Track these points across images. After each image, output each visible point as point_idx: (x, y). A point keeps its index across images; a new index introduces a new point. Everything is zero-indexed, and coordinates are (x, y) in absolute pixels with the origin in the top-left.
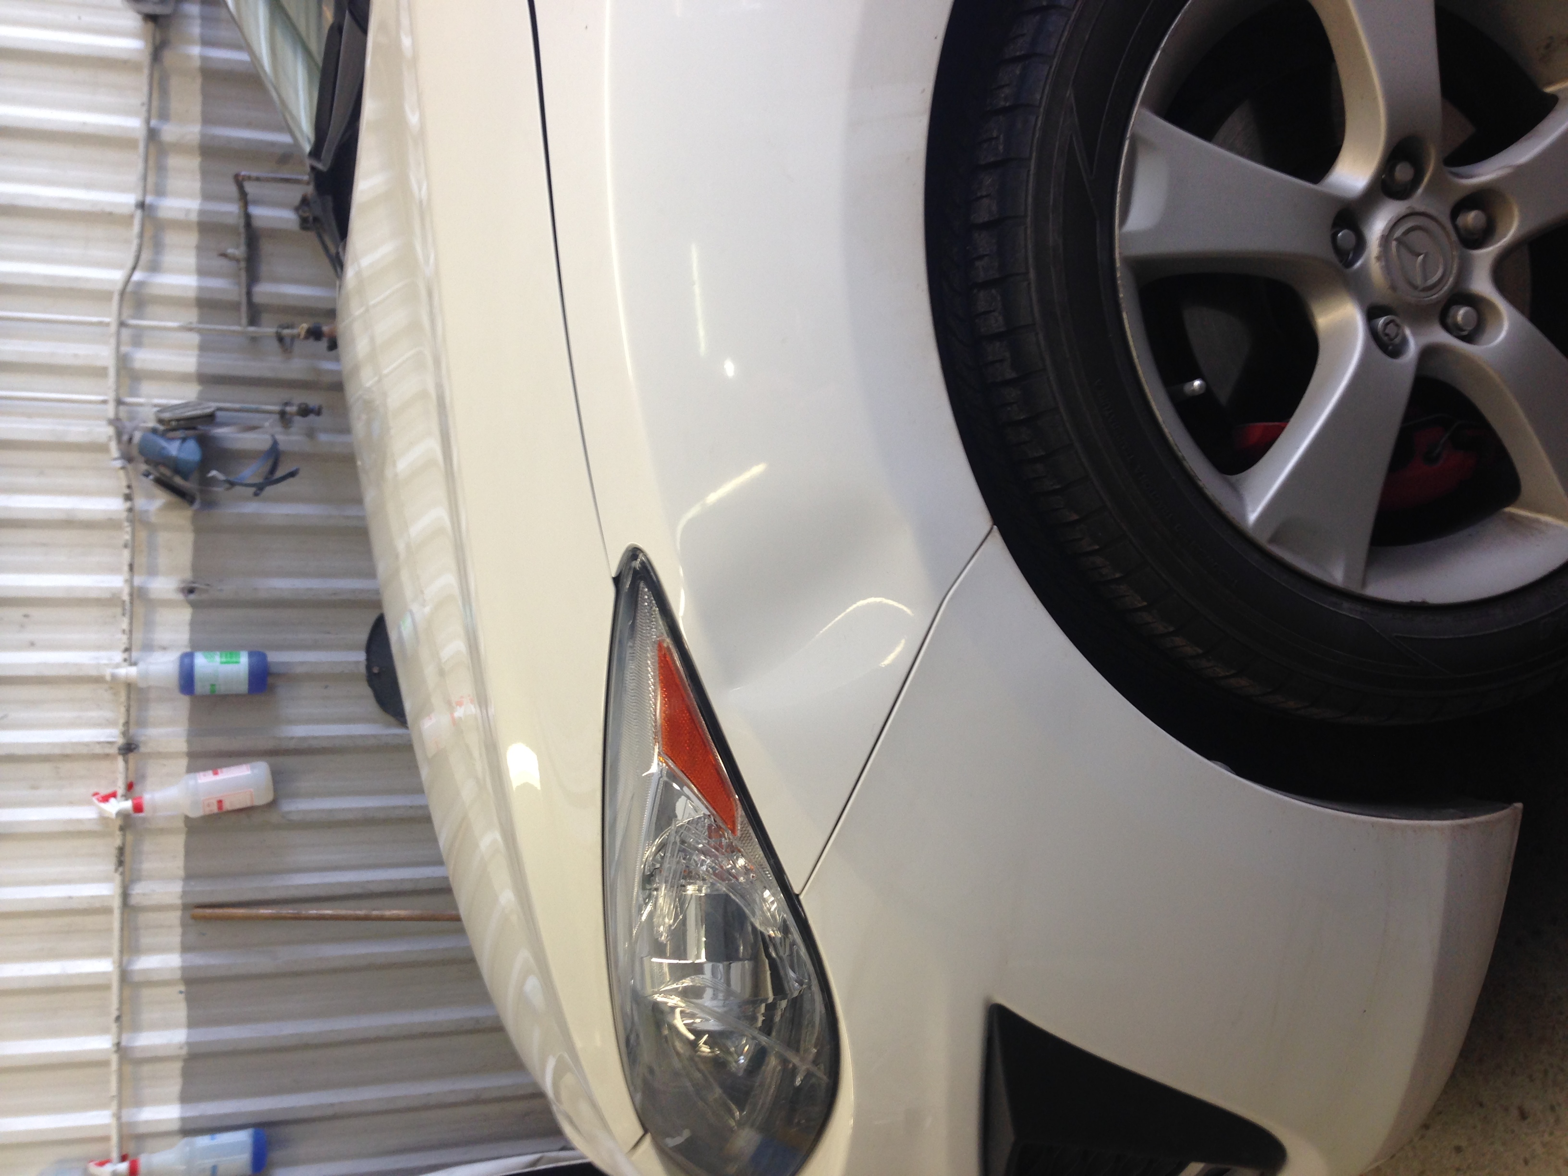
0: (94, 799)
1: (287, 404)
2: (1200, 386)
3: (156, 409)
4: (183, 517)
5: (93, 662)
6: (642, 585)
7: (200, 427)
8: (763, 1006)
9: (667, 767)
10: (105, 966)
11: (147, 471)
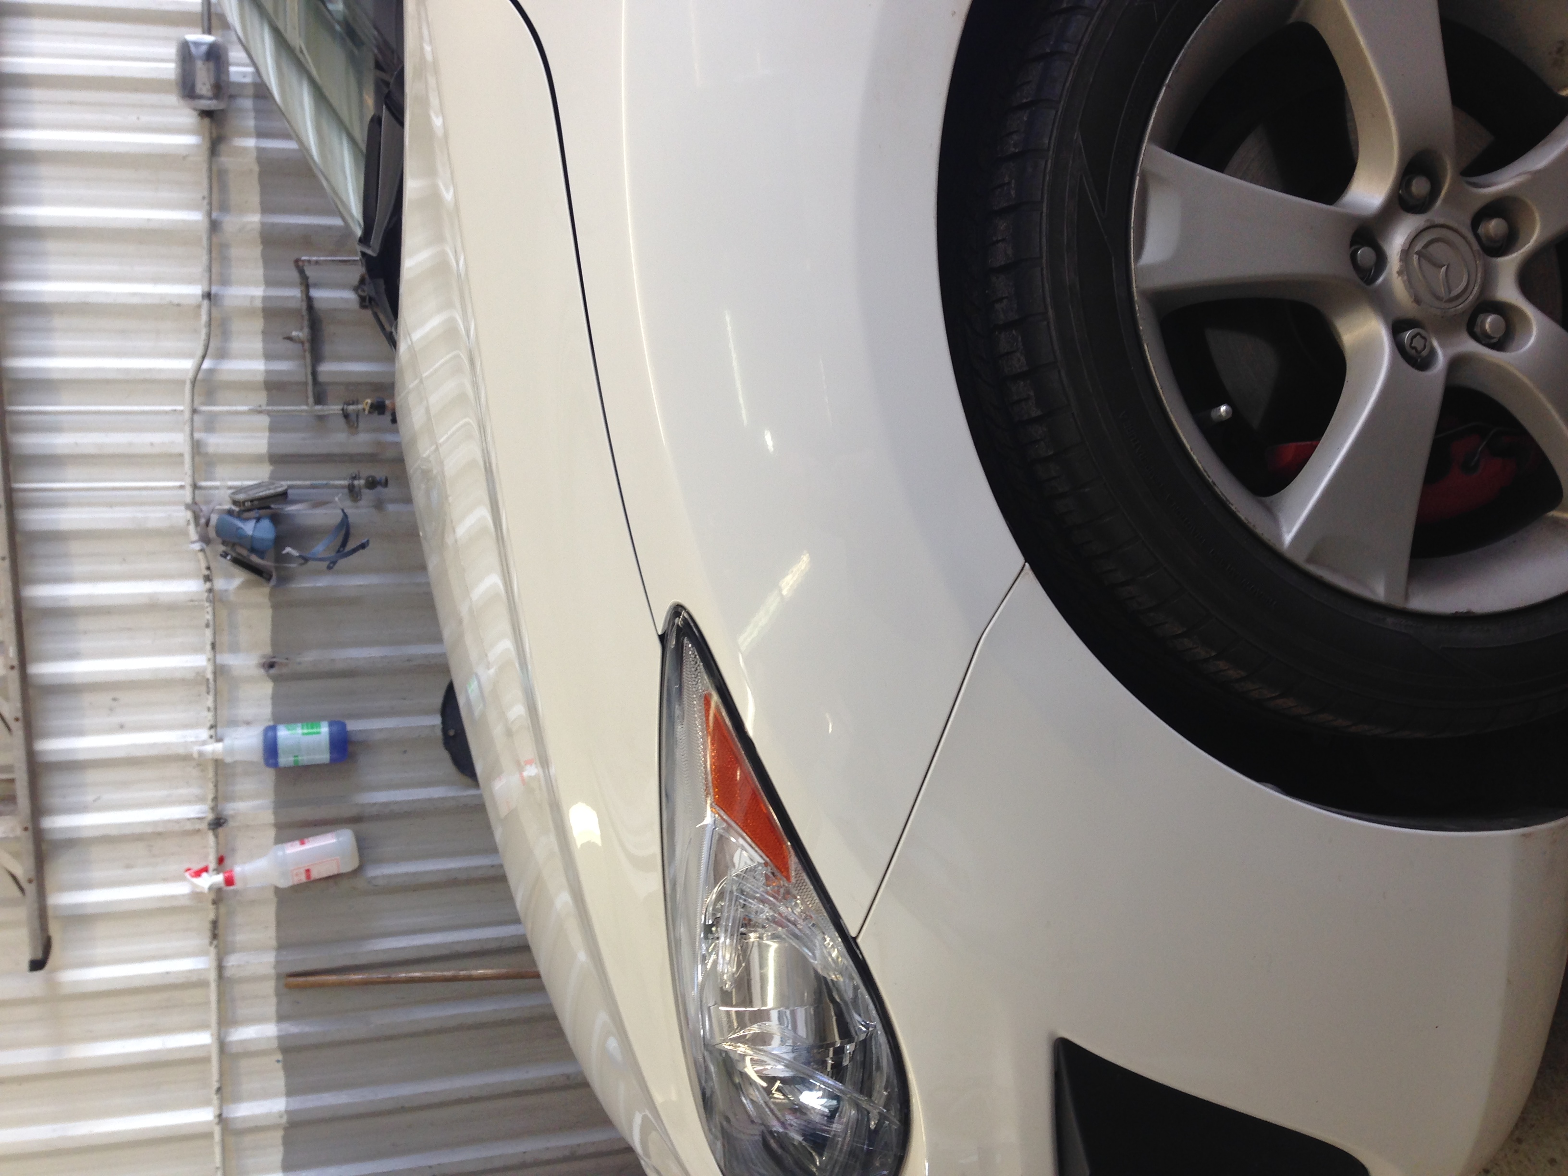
0: (187, 875)
1: (354, 478)
2: (1226, 411)
3: (230, 491)
4: (261, 595)
5: (182, 740)
6: (686, 641)
7: (273, 506)
8: (831, 1049)
9: (720, 818)
10: (204, 1039)
11: (224, 552)
